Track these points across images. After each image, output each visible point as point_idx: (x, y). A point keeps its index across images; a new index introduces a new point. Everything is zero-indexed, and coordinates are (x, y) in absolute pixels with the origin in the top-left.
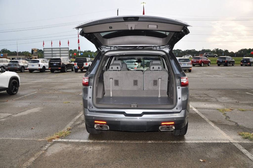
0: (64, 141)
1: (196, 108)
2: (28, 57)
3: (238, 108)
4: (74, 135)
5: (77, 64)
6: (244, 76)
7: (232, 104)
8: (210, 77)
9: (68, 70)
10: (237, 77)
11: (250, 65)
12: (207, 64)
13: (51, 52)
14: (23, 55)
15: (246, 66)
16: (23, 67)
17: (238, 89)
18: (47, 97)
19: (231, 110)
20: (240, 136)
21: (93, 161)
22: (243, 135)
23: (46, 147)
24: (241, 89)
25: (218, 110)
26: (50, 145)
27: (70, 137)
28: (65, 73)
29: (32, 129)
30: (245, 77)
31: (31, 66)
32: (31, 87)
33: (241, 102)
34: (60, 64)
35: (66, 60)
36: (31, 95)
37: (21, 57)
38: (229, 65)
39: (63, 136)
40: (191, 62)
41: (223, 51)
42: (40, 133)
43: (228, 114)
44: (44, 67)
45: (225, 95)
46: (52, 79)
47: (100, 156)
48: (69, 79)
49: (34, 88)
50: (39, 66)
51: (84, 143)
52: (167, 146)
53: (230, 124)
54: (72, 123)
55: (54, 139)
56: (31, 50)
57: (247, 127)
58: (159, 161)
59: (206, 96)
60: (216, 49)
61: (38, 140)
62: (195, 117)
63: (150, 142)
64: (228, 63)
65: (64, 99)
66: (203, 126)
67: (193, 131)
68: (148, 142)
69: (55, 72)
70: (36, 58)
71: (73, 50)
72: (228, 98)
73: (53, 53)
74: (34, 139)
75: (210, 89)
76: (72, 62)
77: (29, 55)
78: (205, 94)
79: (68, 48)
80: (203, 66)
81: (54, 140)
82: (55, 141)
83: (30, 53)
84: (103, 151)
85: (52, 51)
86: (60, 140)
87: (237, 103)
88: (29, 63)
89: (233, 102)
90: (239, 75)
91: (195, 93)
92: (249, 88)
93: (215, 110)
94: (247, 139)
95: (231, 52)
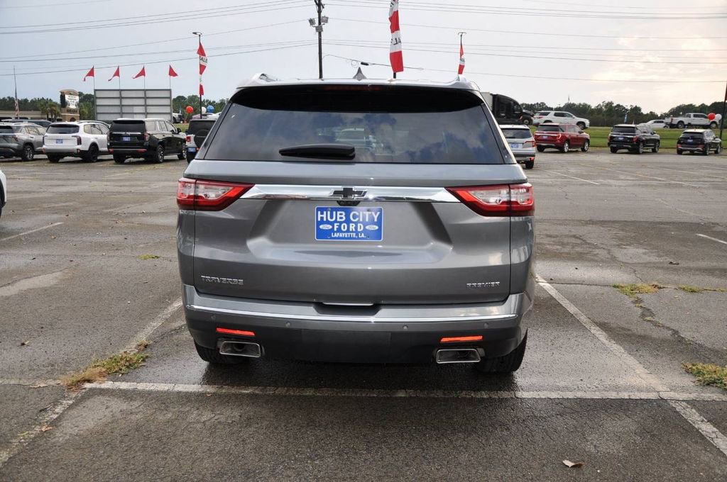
0: (120, 390)
1: (551, 281)
2: (50, 117)
3: (676, 284)
4: (158, 369)
5: (195, 139)
6: (687, 184)
7: (658, 268)
8: (590, 184)
9: (166, 157)
10: (670, 186)
11: (704, 153)
12: (578, 145)
13: (117, 102)
14: (36, 109)
15: (692, 153)
16: (29, 144)
17: (673, 223)
18: (89, 239)
19: (656, 289)
20: (690, 375)
21: (206, 464)
22: (699, 373)
23: (57, 410)
24: (681, 223)
25: (618, 287)
26: (71, 402)
27: (142, 373)
28: (157, 166)
29: (23, 344)
30: (693, 187)
31: (55, 141)
32: (45, 206)
33: (683, 264)
34: (142, 137)
35: (160, 125)
36: (40, 232)
37: (29, 115)
38: (645, 151)
39: (121, 370)
40: (532, 139)
41: (627, 110)
42: (47, 361)
43: (649, 300)
44: (94, 145)
45: (636, 241)
46: (113, 183)
47: (235, 445)
48: (166, 184)
49: (55, 211)
50: (79, 142)
51: (186, 398)
52: (457, 408)
53: (656, 333)
54: (156, 324)
55: (89, 381)
56: (60, 94)
57: (708, 345)
58: (429, 462)
59: (579, 241)
60: (606, 102)
61: (34, 384)
62: (547, 309)
63: (401, 394)
64: (641, 144)
65: (142, 246)
66: (573, 341)
67: (540, 356)
68: (394, 396)
69: (127, 161)
70: (73, 120)
71: (186, 96)
72: (644, 251)
73: (123, 104)
74: (21, 382)
75: (590, 221)
76: (178, 134)
77: (54, 108)
78: (574, 236)
79: (170, 90)
80: (569, 152)
81: (88, 385)
82: (91, 389)
83: (56, 103)
84: (247, 424)
85: (121, 98)
86: (108, 385)
87: (673, 267)
88: (46, 134)
89: (661, 263)
90: (673, 182)
91: (545, 232)
92: (706, 221)
93: (607, 289)
94: (712, 388)
95: (647, 114)
